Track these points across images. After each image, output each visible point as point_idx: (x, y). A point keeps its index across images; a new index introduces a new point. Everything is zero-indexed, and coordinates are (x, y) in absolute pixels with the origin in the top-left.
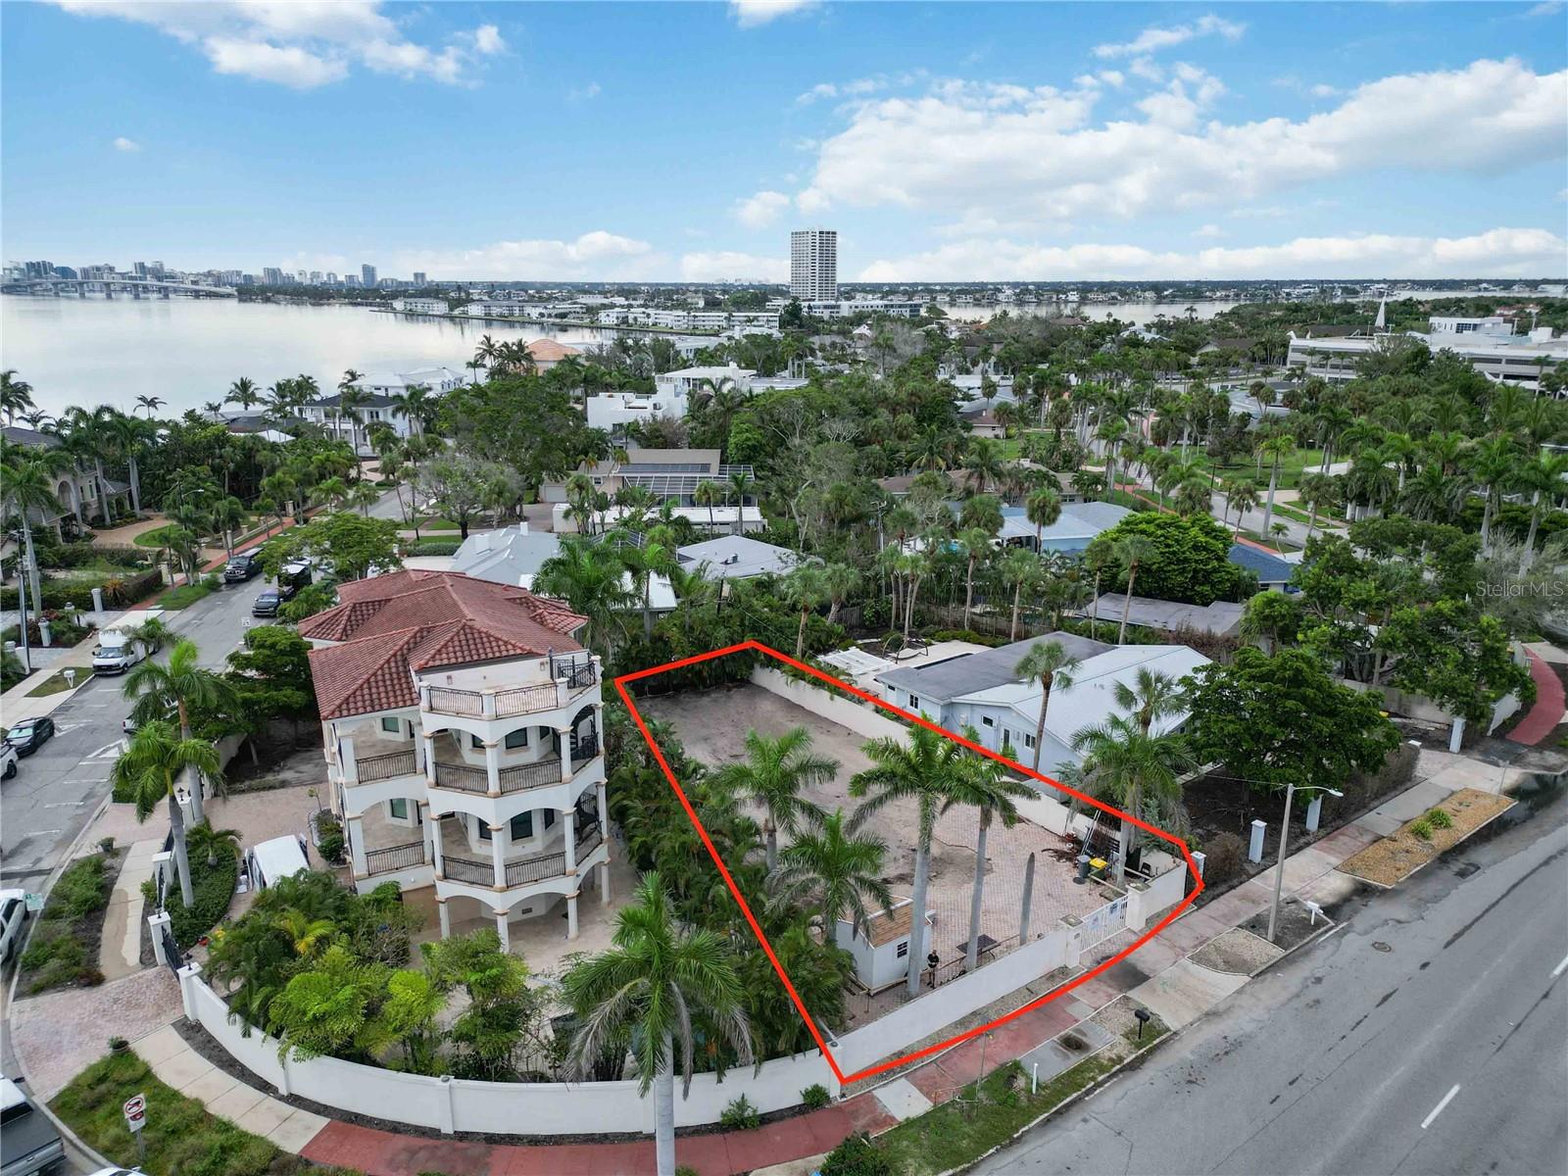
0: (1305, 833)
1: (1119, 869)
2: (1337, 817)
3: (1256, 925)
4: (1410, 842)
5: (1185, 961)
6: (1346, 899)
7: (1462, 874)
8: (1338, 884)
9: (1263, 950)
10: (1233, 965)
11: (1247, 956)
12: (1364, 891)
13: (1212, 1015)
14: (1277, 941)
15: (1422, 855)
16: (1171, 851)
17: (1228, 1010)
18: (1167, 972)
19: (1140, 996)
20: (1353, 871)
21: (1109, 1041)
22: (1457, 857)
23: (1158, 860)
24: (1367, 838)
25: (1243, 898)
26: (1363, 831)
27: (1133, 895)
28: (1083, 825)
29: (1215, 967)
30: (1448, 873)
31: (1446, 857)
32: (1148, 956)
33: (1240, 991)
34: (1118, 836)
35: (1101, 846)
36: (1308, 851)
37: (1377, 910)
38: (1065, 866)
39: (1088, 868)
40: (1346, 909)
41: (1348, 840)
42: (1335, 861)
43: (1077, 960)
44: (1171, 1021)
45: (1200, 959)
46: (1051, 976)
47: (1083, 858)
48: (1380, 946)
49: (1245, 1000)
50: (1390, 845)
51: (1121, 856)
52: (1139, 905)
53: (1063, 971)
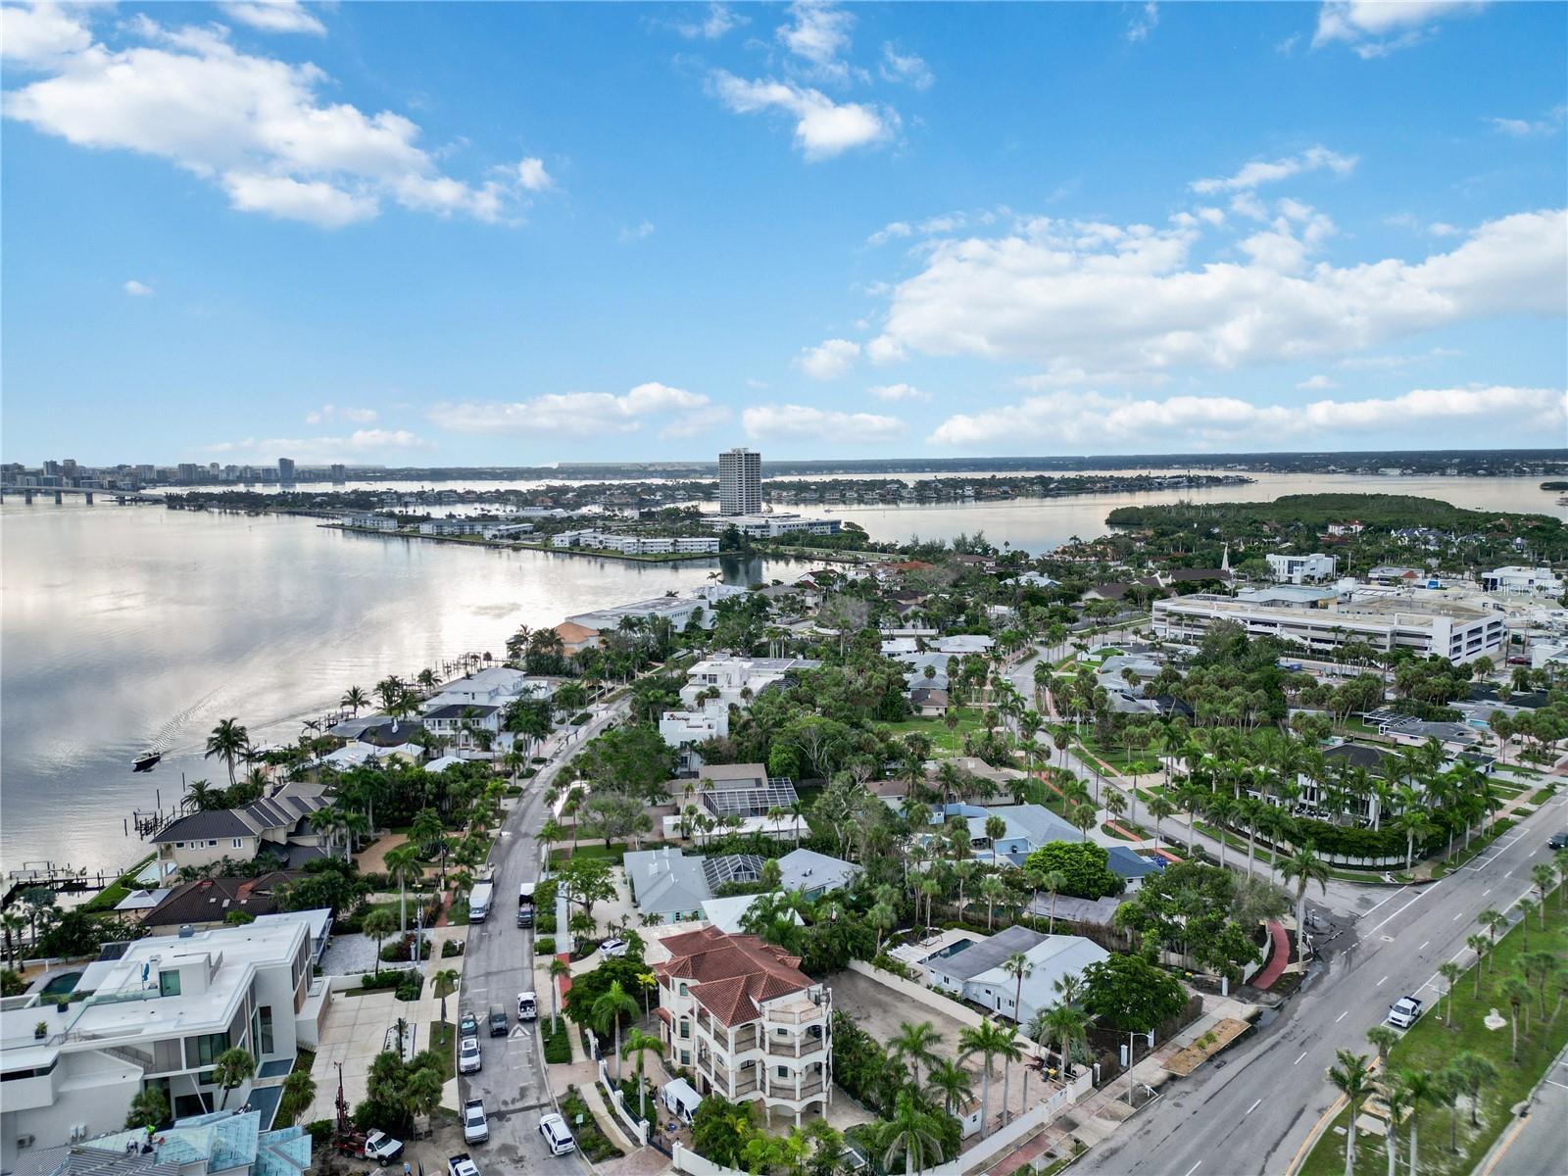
0: (1148, 1048)
1: (1062, 1074)
2: (1162, 1040)
3: (1124, 1098)
4: (1196, 1051)
5: (1094, 1117)
6: (1165, 1083)
7: (1218, 1067)
8: (1161, 1075)
9: (1126, 1109)
10: (1114, 1117)
11: (1120, 1112)
12: (1173, 1078)
13: (1106, 1140)
14: (1133, 1105)
15: (1200, 1057)
16: (1084, 1064)
17: (1113, 1137)
18: (1086, 1122)
19: (1075, 1133)
20: (1168, 1068)
21: (1064, 1153)
22: (1216, 1059)
23: (1079, 1068)
24: (1176, 1050)
25: (1118, 1085)
26: (1175, 1046)
27: (1069, 1087)
28: (1044, 1052)
29: (1106, 1118)
30: (1212, 1067)
31: (1211, 1059)
32: (1078, 1115)
33: (1117, 1129)
34: (1060, 1057)
35: (1052, 1062)
36: (1149, 1058)
37: (1179, 1087)
38: (1036, 1073)
39: (1048, 1074)
40: (1164, 1088)
41: (1168, 1051)
42: (1161, 1063)
43: (1047, 1119)
44: (1089, 1144)
45: (1100, 1115)
46: (1037, 1127)
47: (1045, 1069)
48: (1177, 1105)
49: (1119, 1133)
50: (1187, 1053)
51: (1062, 1067)
52: (1072, 1091)
53: (1042, 1125)
